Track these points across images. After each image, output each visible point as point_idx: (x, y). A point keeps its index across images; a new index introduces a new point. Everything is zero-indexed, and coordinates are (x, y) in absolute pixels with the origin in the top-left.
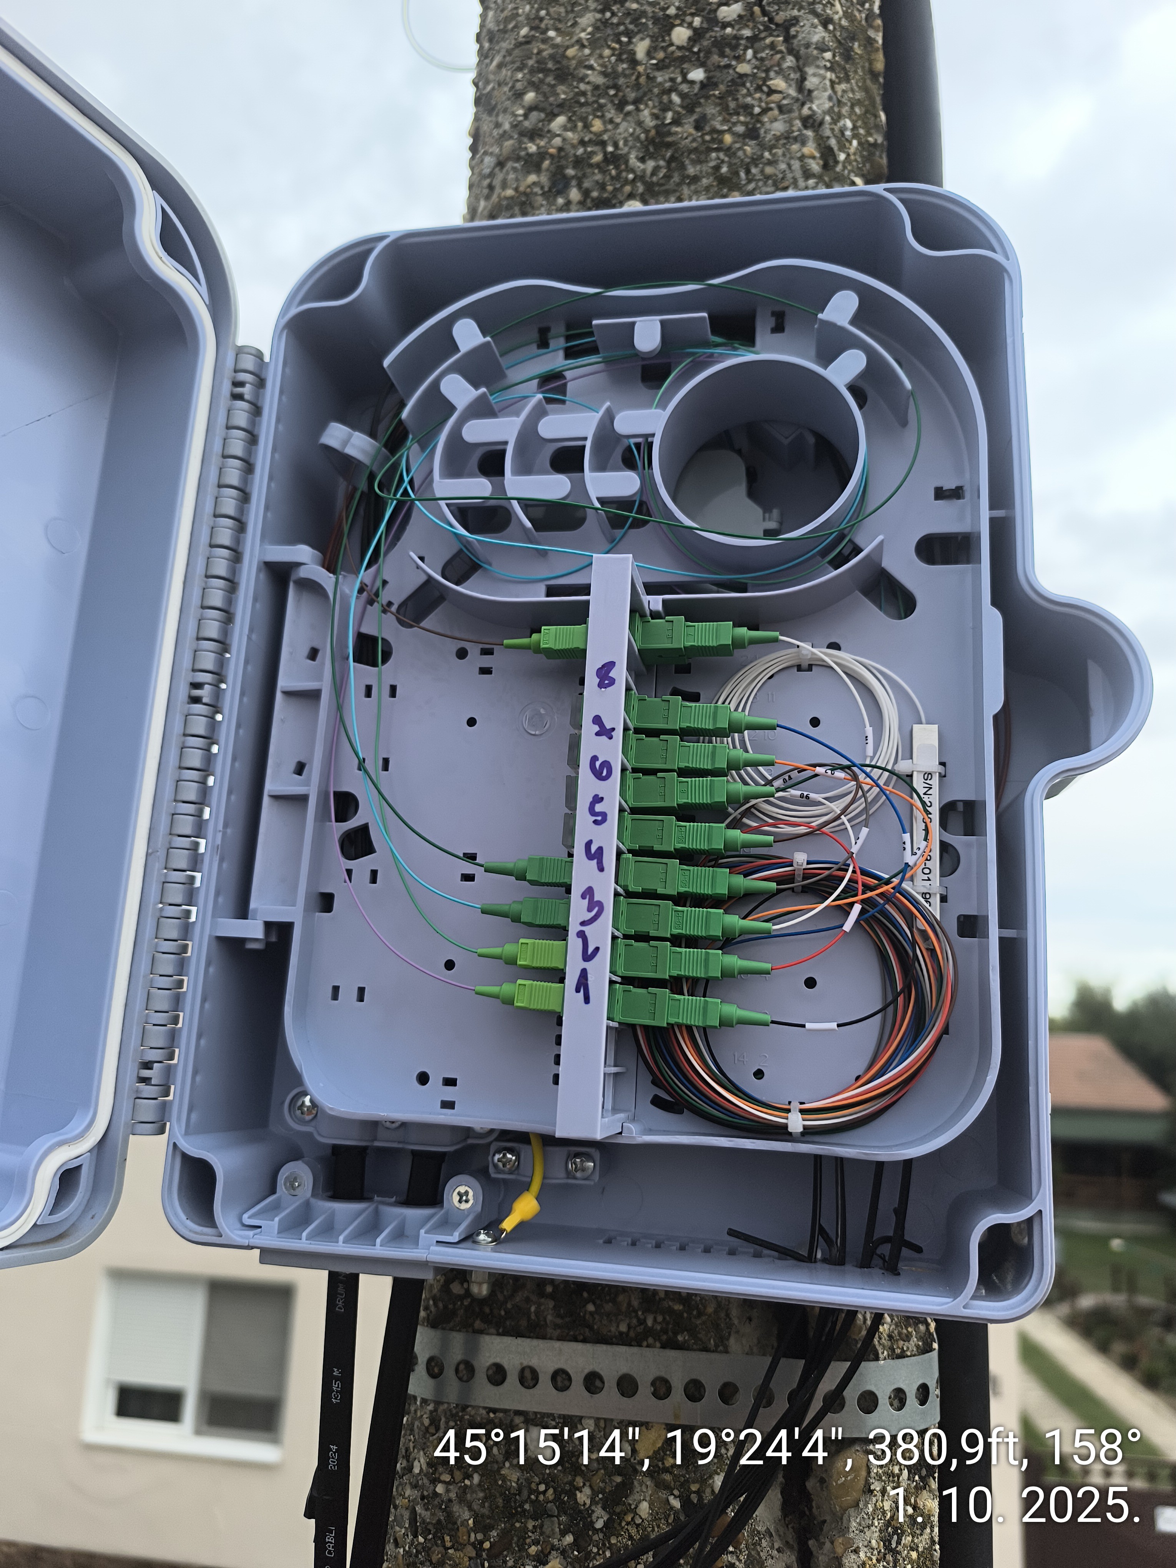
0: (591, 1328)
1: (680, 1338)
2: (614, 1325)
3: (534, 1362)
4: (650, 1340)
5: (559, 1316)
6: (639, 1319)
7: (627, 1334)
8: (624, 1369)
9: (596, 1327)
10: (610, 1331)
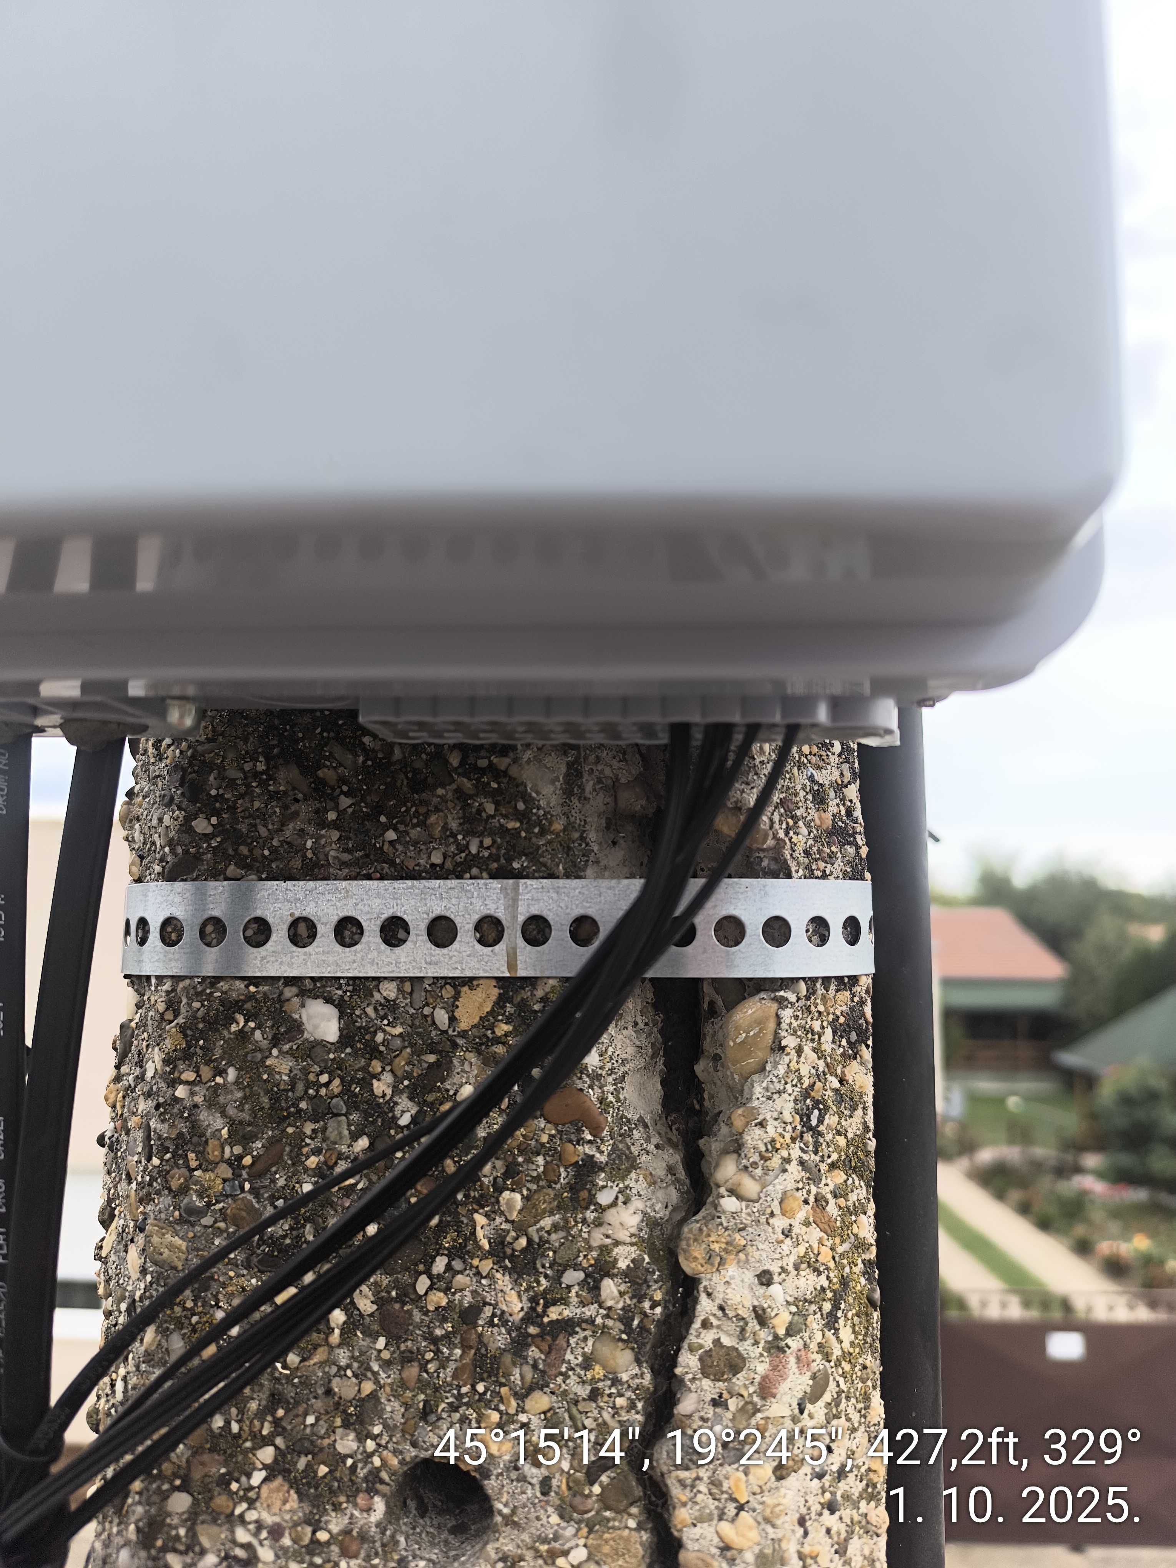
0: (392, 863)
1: (516, 865)
2: (425, 856)
3: (309, 910)
4: (475, 871)
5: (347, 850)
6: (458, 845)
7: (442, 866)
8: (438, 910)
9: (398, 861)
10: (418, 865)
